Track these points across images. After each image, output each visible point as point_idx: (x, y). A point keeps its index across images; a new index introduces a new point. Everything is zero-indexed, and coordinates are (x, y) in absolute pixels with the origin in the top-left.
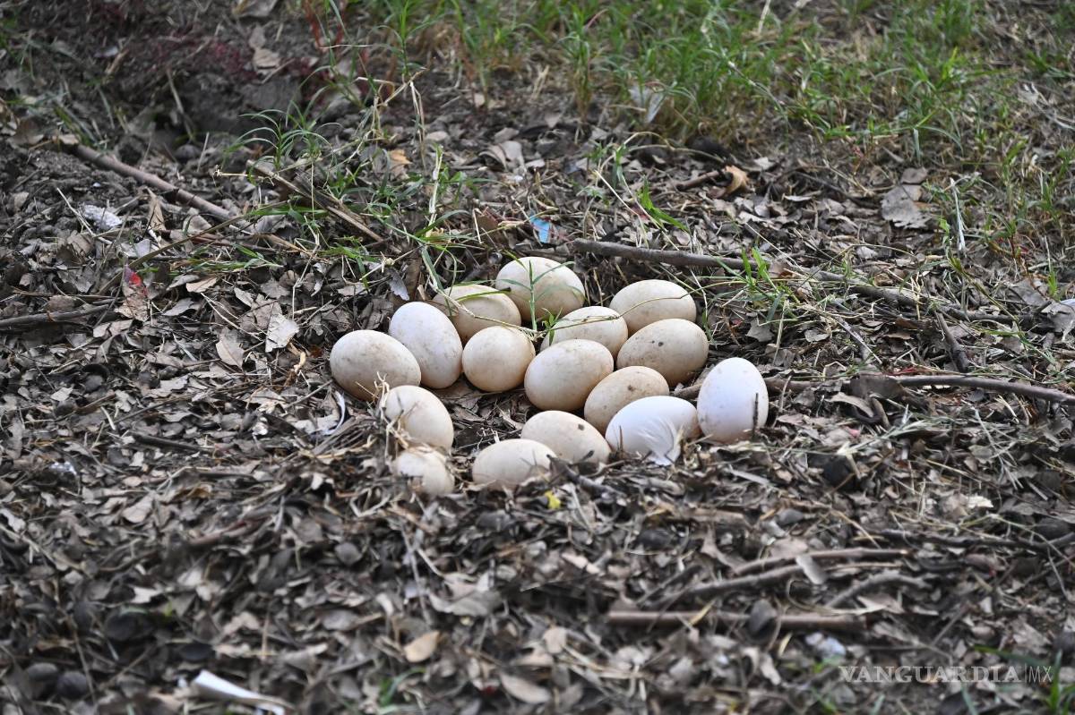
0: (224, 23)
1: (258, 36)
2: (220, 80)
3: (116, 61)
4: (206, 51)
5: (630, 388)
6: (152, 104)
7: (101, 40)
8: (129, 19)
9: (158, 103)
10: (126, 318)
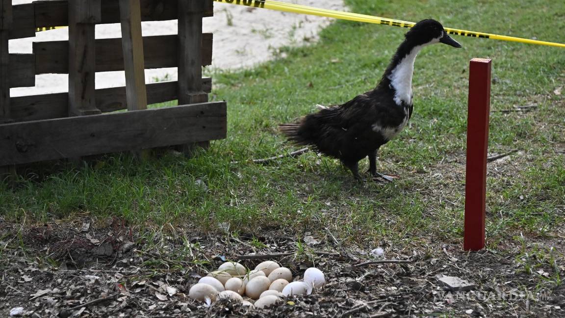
0: (76, 235)
1: (88, 236)
2: (83, 249)
3: (48, 251)
4: (75, 243)
5: (282, 284)
6: (64, 261)
7: (39, 246)
8: (46, 239)
9: (66, 260)
10: (124, 296)
